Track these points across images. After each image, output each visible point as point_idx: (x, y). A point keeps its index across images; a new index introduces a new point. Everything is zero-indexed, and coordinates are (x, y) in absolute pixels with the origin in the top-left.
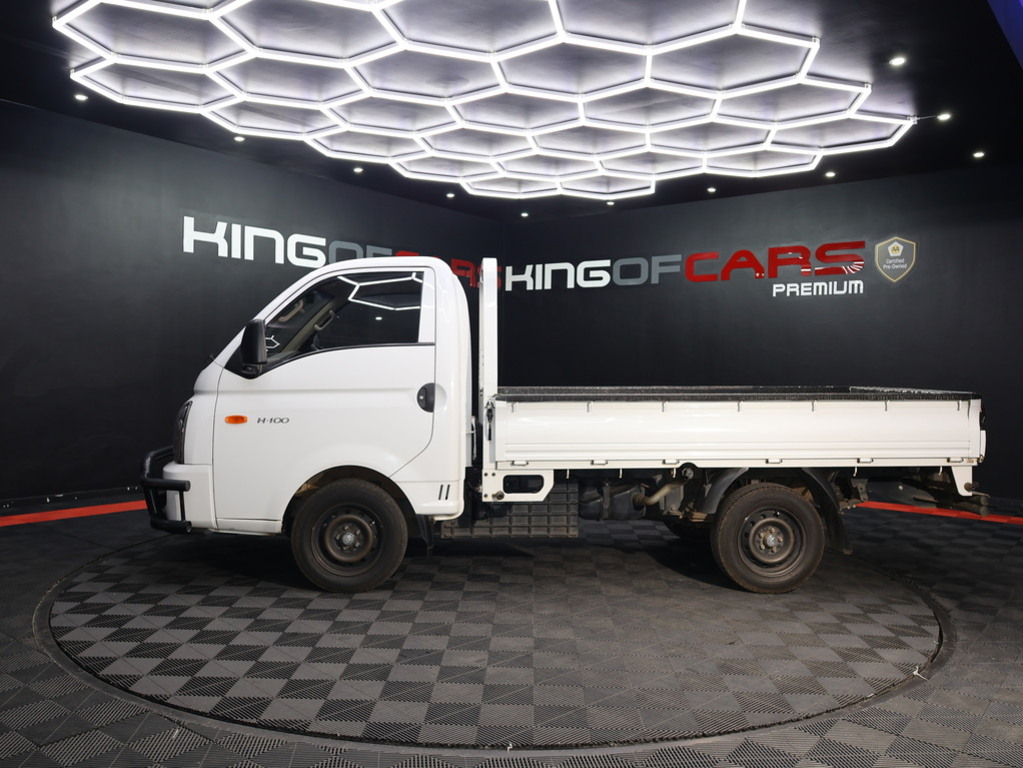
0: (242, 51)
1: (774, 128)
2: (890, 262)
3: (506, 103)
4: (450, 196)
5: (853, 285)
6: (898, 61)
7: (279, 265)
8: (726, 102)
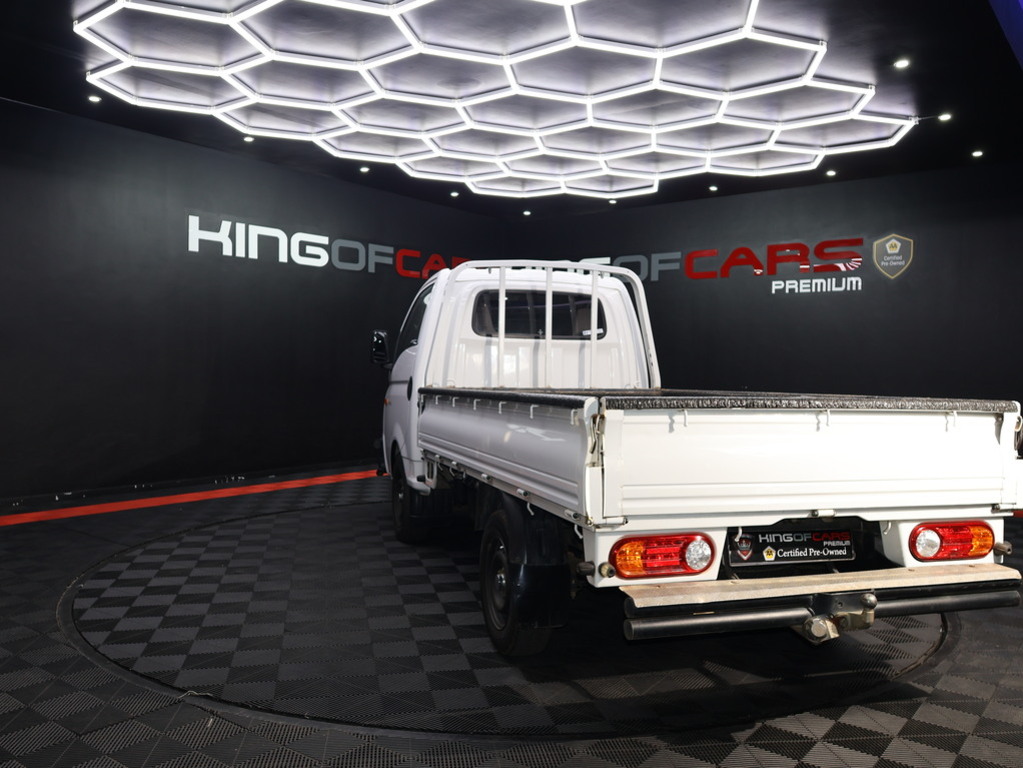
0: (259, 54)
1: (778, 129)
2: (888, 258)
3: (517, 105)
4: (455, 194)
5: (851, 282)
6: (902, 64)
7: (283, 264)
8: (732, 103)
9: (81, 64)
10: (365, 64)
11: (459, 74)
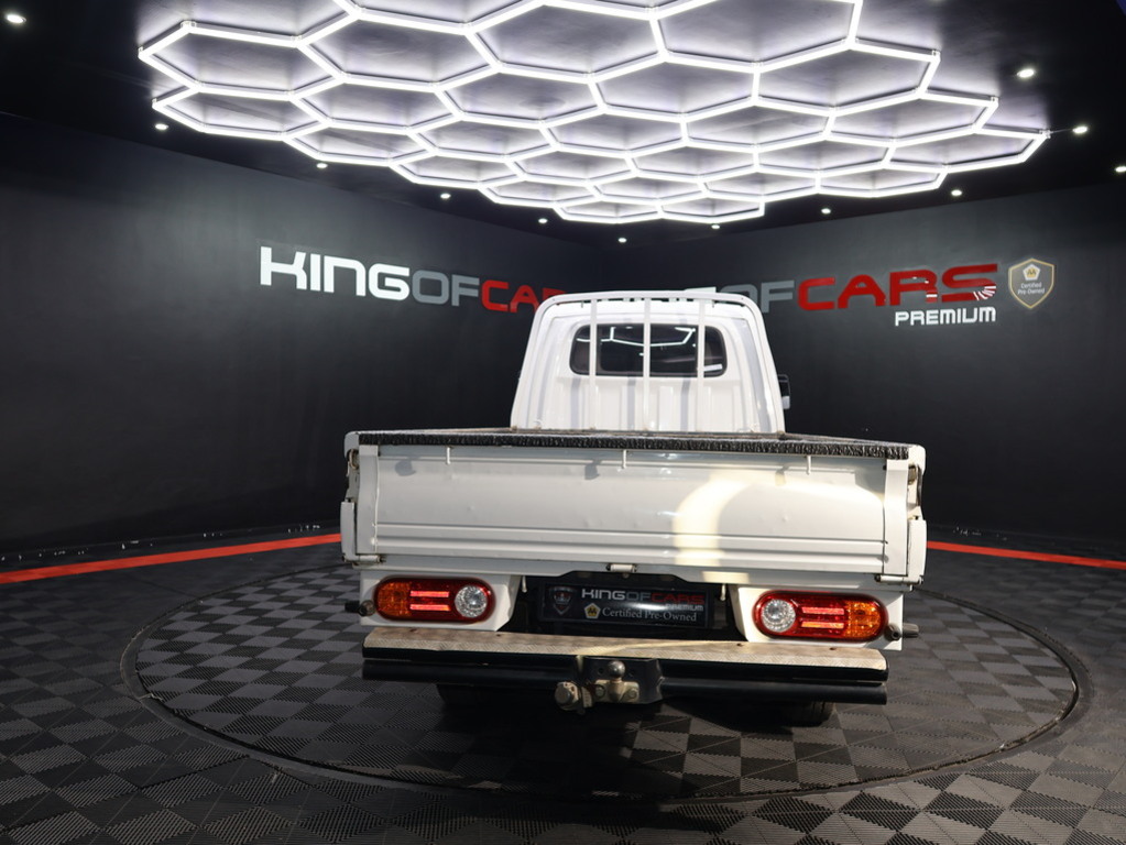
0: (328, 77)
1: (893, 145)
3: (604, 124)
4: (543, 221)
5: (984, 313)
6: (1027, 73)
7: (360, 297)
8: (840, 119)
9: (147, 92)
10: (442, 85)
11: (542, 93)
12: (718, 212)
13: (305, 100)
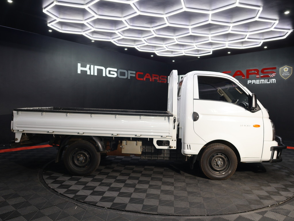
0: (94, 16)
1: (248, 34)
2: (284, 73)
3: (169, 29)
4: (152, 56)
5: (272, 81)
6: (287, 13)
7: (104, 77)
8: (233, 27)
9: (46, 21)
10: (124, 18)
12: (199, 53)
13: (87, 23)
